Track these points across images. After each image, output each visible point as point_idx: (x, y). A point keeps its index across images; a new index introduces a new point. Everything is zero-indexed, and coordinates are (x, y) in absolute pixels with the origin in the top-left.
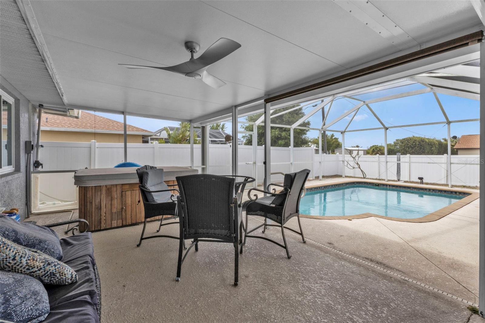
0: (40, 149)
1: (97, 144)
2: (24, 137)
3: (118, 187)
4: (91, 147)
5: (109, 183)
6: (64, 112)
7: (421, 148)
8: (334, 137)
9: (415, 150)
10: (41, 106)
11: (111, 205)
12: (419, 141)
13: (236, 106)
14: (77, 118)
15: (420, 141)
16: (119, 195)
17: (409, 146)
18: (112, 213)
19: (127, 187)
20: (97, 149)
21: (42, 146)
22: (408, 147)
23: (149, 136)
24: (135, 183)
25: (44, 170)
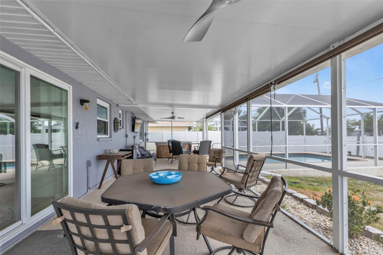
0: (148, 135)
1: (165, 132)
2: (144, 132)
3: (166, 146)
5: (163, 145)
6: (154, 122)
10: (148, 121)
11: (164, 151)
14: (158, 123)
20: (165, 134)
21: (149, 134)
23: (192, 127)
24: (167, 144)
25: (149, 141)
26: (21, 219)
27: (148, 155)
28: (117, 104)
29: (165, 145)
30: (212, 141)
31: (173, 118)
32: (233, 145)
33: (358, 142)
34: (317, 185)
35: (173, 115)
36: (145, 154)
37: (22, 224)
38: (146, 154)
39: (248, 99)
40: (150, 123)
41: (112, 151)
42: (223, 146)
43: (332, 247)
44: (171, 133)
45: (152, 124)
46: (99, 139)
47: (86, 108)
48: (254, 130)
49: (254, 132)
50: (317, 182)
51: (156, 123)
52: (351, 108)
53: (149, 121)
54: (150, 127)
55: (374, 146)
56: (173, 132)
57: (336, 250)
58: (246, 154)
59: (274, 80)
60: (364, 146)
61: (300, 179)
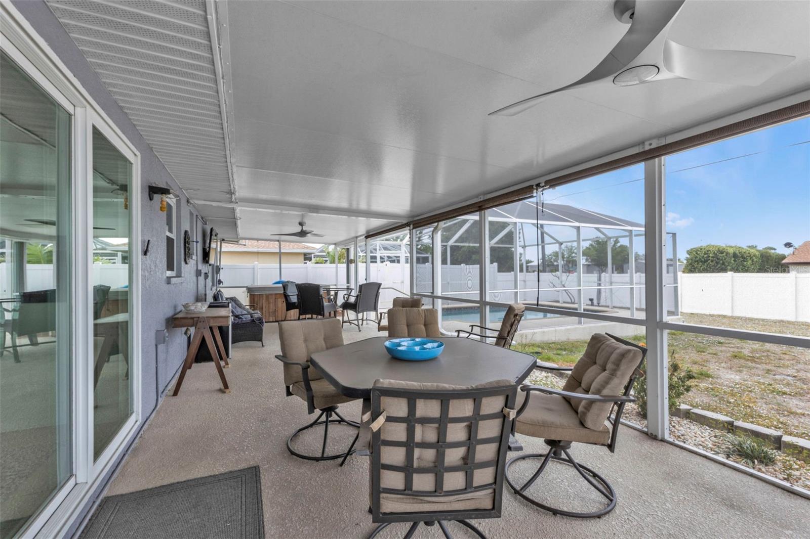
1: (260, 266)
2: (215, 264)
3: (273, 296)
4: (254, 269)
5: (268, 292)
6: (236, 242)
7: (717, 263)
8: (619, 245)
9: (707, 266)
10: (223, 240)
11: (269, 307)
12: (714, 252)
13: (357, 237)
14: (245, 245)
15: (716, 252)
16: (274, 301)
17: (697, 259)
18: (269, 312)
19: (279, 296)
20: (259, 270)
21: (222, 269)
22: (697, 261)
23: (311, 254)
24: (282, 292)
25: (224, 286)
26: (74, 473)
27: (249, 316)
28: (188, 197)
29: (272, 294)
30: (381, 284)
31: (303, 234)
32: (432, 291)
33: (599, 282)
34: (567, 354)
35: (301, 229)
36: (242, 315)
37: (76, 484)
38: (243, 313)
39: (483, 207)
40: (227, 244)
41: (196, 308)
42: (415, 292)
43: (646, 434)
44: (279, 267)
45: (232, 245)
46: (170, 280)
47: (161, 208)
48: (444, 262)
49: (445, 266)
50: (565, 350)
51: (241, 244)
52: (596, 228)
53: (226, 239)
54: (223, 252)
55: (629, 289)
56: (282, 265)
57: (653, 436)
58: (479, 305)
59: (545, 180)
60: (611, 289)
61: (539, 347)
